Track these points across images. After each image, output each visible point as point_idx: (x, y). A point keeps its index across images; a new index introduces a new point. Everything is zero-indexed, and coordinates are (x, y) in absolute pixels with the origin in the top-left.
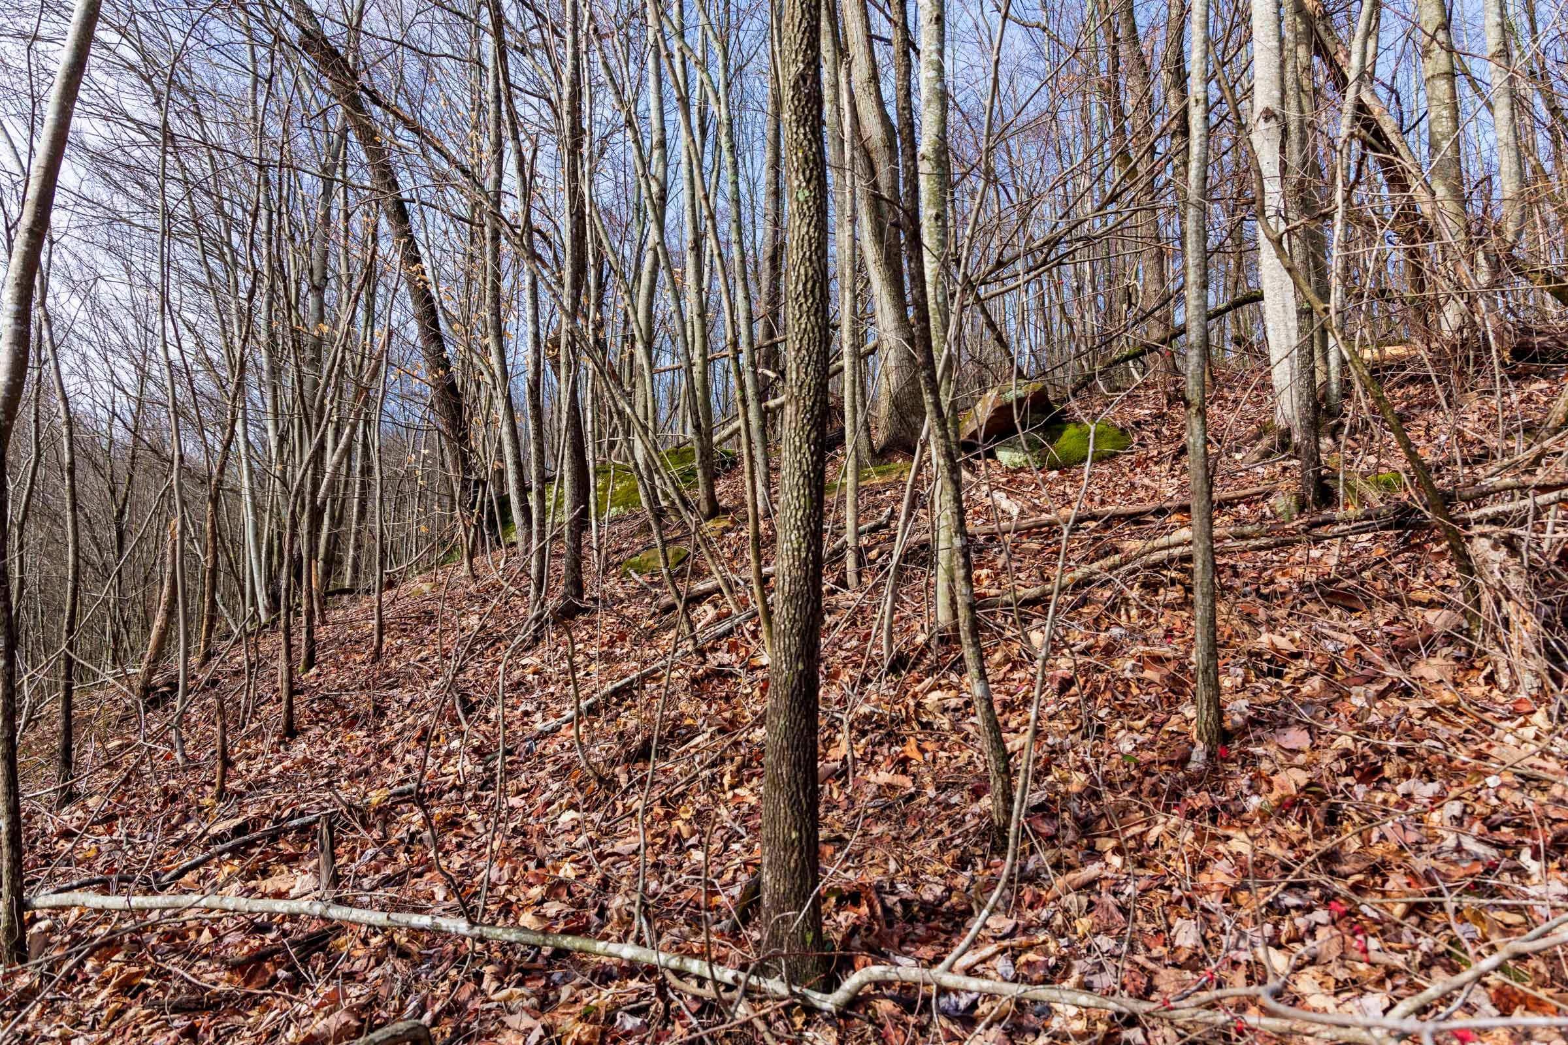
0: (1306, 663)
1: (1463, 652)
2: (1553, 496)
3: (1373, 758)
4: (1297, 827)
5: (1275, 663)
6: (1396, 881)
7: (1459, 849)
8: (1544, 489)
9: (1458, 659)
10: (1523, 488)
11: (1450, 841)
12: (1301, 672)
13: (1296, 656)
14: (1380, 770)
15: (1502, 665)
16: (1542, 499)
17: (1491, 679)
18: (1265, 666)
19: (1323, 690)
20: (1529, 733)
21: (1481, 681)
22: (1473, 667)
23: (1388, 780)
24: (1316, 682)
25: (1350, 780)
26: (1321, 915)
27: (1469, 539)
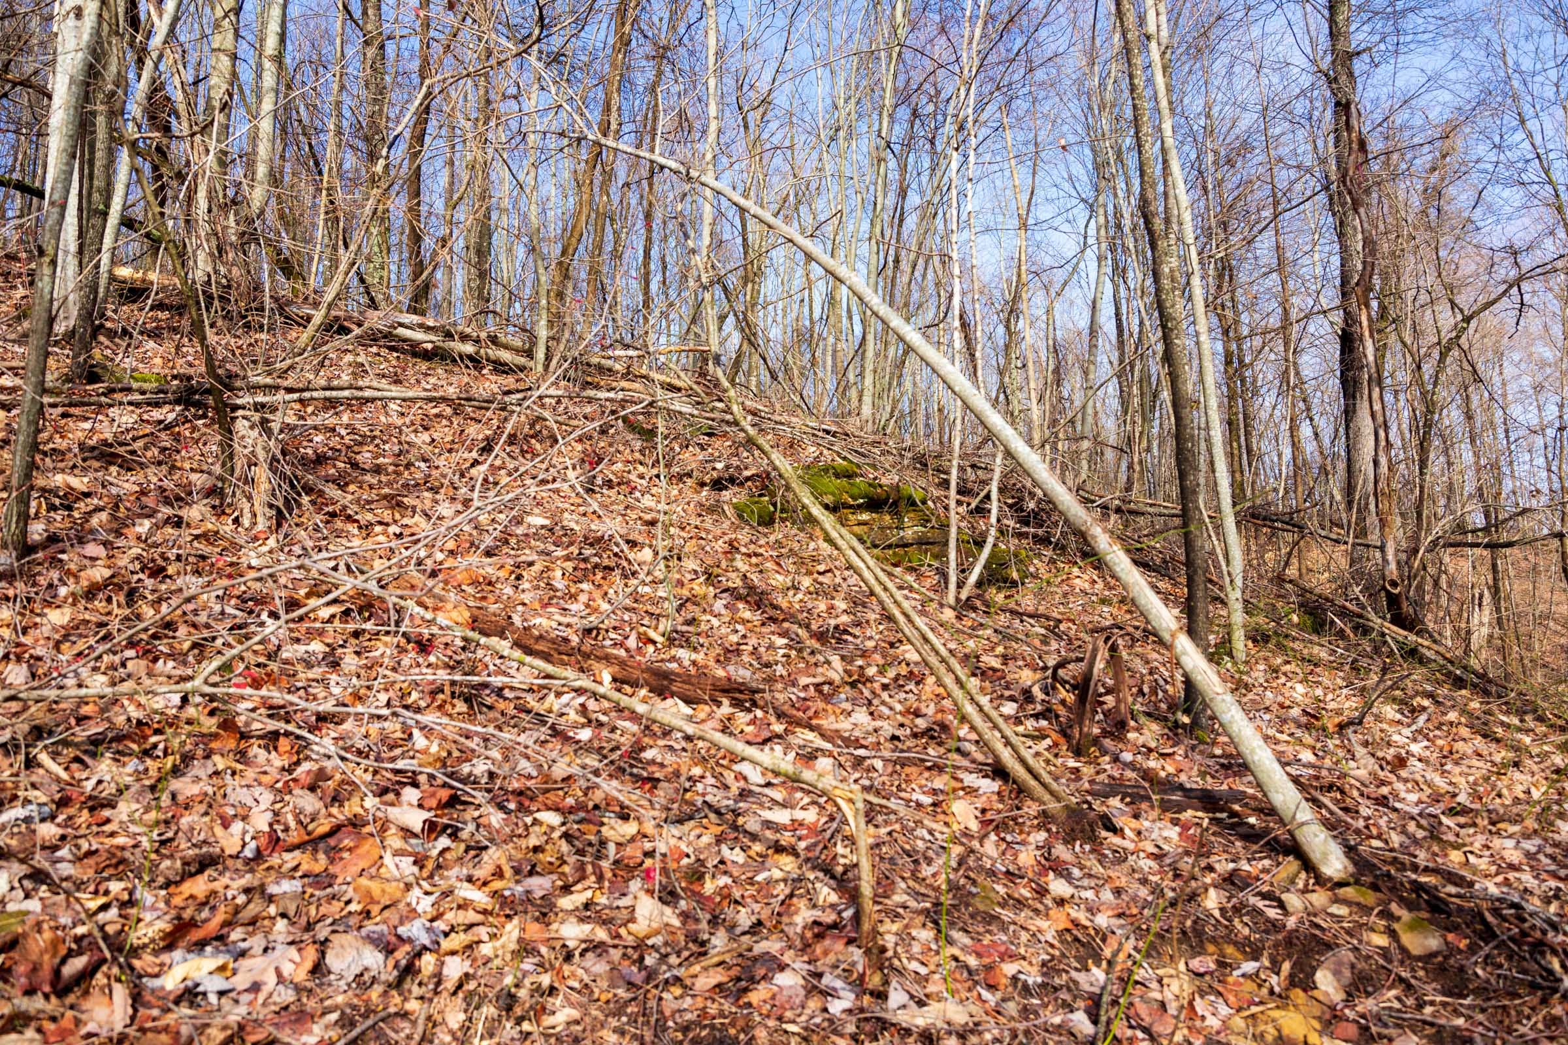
0: (96, 501)
1: (217, 503)
2: (296, 396)
3: (160, 562)
4: (104, 604)
5: (69, 499)
6: (182, 631)
7: (223, 613)
8: (289, 390)
9: (214, 507)
10: (277, 388)
11: (217, 608)
12: (91, 508)
13: (87, 495)
14: (164, 569)
15: (246, 510)
16: (289, 397)
17: (236, 521)
18: (57, 502)
19: (110, 522)
20: (265, 549)
21: (230, 521)
22: (224, 513)
23: (170, 577)
24: (104, 516)
25: (141, 576)
26: (130, 653)
27: (234, 419)
